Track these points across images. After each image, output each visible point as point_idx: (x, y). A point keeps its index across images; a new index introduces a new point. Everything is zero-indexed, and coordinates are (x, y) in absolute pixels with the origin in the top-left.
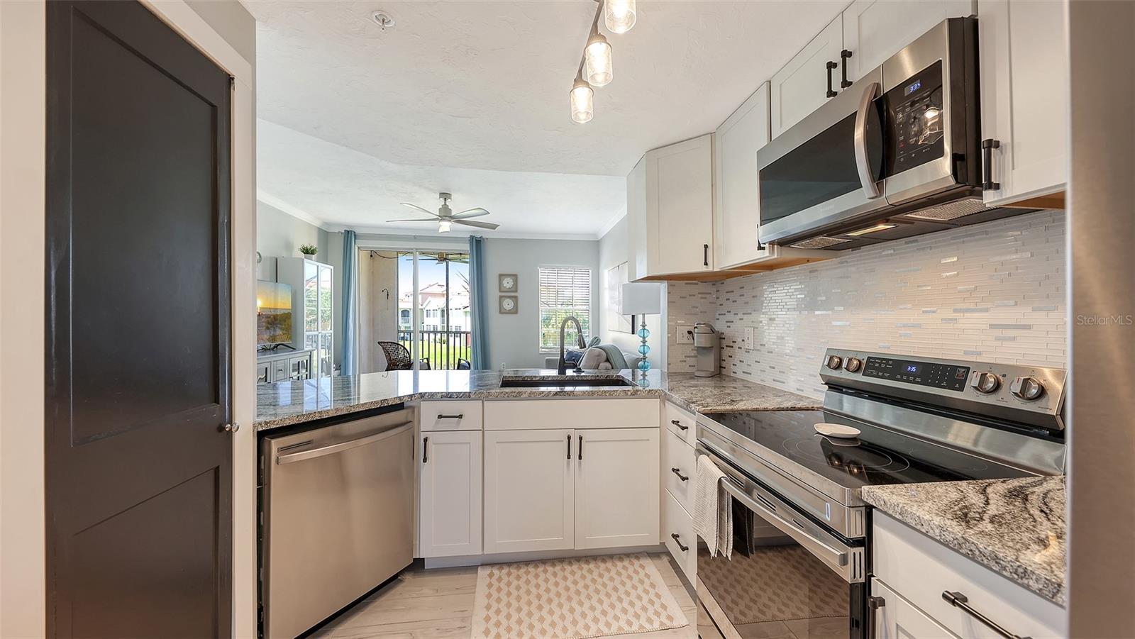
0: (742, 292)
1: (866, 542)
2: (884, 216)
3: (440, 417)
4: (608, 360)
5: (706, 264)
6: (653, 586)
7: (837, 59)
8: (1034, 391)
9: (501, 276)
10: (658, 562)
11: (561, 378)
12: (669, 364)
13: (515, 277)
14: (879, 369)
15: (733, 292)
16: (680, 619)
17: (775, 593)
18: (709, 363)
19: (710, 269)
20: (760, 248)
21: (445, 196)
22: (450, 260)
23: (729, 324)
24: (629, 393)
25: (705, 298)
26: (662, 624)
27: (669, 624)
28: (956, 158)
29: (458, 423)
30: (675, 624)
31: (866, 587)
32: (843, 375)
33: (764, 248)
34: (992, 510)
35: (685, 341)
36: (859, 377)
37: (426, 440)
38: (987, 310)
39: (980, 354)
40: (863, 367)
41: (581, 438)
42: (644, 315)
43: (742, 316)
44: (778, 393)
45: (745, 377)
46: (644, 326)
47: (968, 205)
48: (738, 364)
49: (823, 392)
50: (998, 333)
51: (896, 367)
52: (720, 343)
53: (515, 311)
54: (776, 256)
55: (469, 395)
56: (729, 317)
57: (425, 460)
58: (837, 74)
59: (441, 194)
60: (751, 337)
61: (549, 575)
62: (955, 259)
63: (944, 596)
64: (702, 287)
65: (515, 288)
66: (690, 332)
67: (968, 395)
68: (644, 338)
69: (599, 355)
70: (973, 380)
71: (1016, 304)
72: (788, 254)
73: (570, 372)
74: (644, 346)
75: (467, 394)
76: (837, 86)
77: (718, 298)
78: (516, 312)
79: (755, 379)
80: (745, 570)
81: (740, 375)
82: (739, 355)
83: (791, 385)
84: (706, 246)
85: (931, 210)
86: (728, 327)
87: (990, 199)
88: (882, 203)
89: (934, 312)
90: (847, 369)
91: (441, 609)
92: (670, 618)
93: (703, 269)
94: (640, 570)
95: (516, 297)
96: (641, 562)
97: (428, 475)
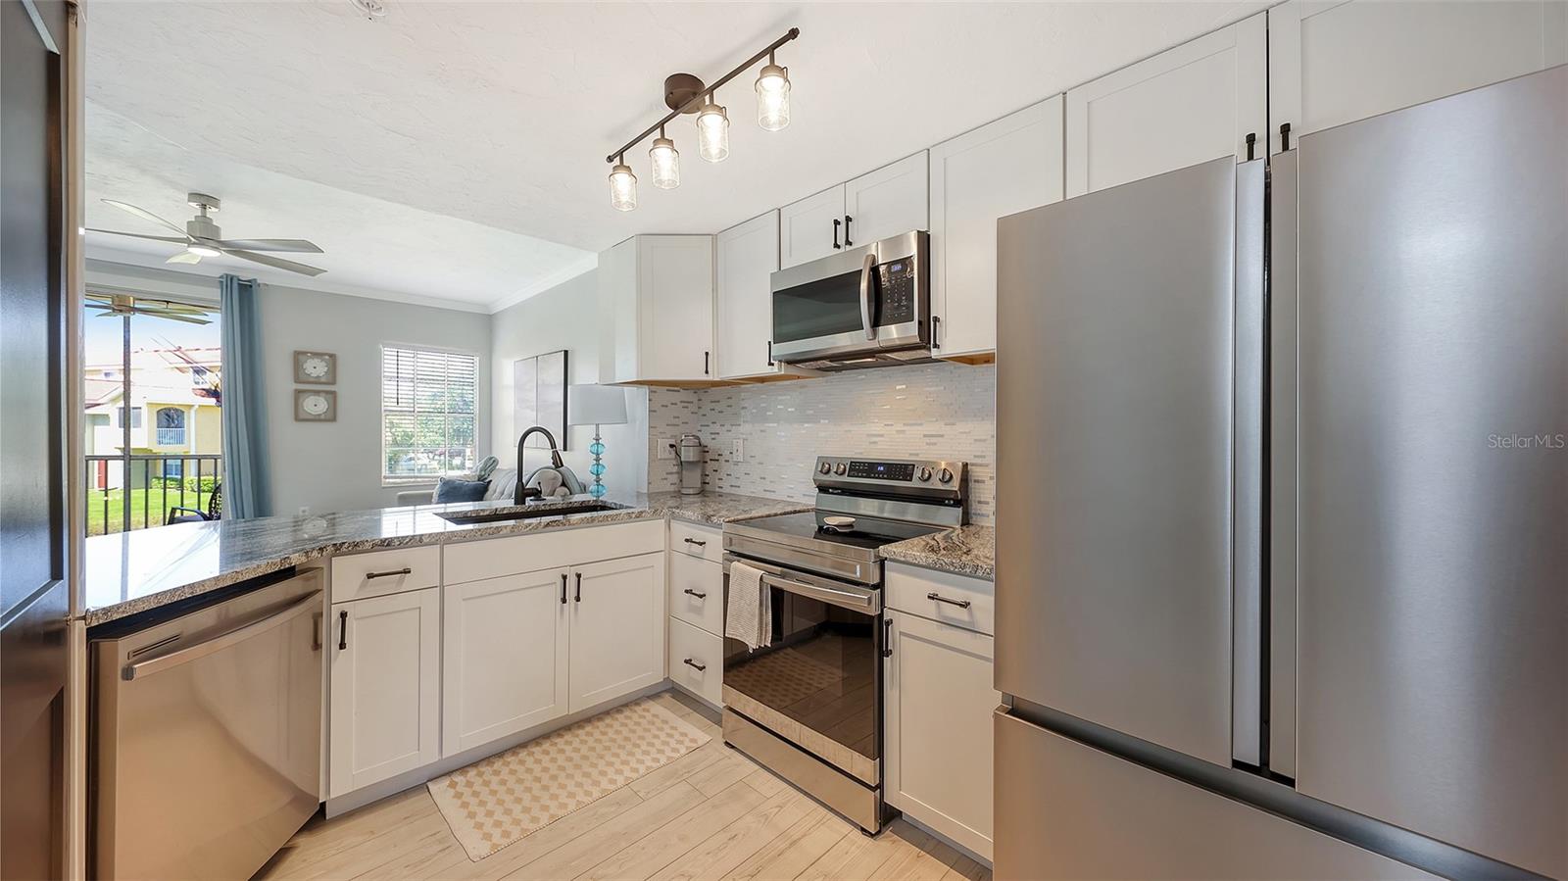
0: (730, 402)
1: (880, 586)
2: (870, 353)
3: (370, 576)
4: (564, 484)
5: (707, 372)
6: (665, 722)
7: (842, 219)
8: (947, 477)
9: (299, 357)
10: (661, 700)
11: (520, 509)
12: (649, 483)
13: (332, 359)
14: (859, 471)
15: (718, 402)
16: (703, 737)
17: (774, 690)
18: (693, 478)
19: (710, 378)
20: (770, 364)
21: (205, 200)
22: (135, 310)
23: (713, 436)
24: (634, 516)
25: (687, 407)
26: (687, 748)
27: (695, 746)
28: (920, 323)
29: (401, 582)
30: (700, 743)
31: (881, 615)
32: (833, 478)
33: (773, 365)
34: (942, 547)
35: (667, 455)
36: (846, 479)
37: (343, 615)
38: (921, 424)
39: (917, 455)
40: (847, 469)
41: (579, 576)
42: (597, 425)
43: (730, 428)
44: (764, 502)
45: (733, 491)
46: (597, 440)
47: (922, 353)
48: (725, 477)
49: (813, 496)
50: (927, 440)
51: (869, 468)
52: (704, 457)
53: (331, 416)
54: (783, 373)
55: (421, 538)
56: (716, 428)
57: (342, 646)
58: (841, 229)
59: (190, 194)
60: (741, 449)
61: (538, 756)
62: (904, 386)
63: (929, 597)
64: (683, 395)
65: (332, 376)
66: (672, 446)
67: (915, 483)
68: (598, 454)
69: (555, 478)
70: (917, 473)
71: (937, 421)
72: (792, 370)
73: (529, 502)
74: (598, 465)
75: (418, 538)
76: (841, 241)
77: (699, 408)
78: (334, 419)
79: (745, 490)
80: (745, 681)
81: (727, 490)
82: (725, 468)
83: (781, 494)
84: (707, 354)
85: (901, 353)
86: (713, 439)
87: (934, 353)
88: (874, 345)
89: (892, 425)
90: (836, 473)
91: (395, 846)
92: (693, 741)
93: (704, 377)
94: (646, 714)
95: (334, 393)
96: (643, 707)
97: (345, 669)
